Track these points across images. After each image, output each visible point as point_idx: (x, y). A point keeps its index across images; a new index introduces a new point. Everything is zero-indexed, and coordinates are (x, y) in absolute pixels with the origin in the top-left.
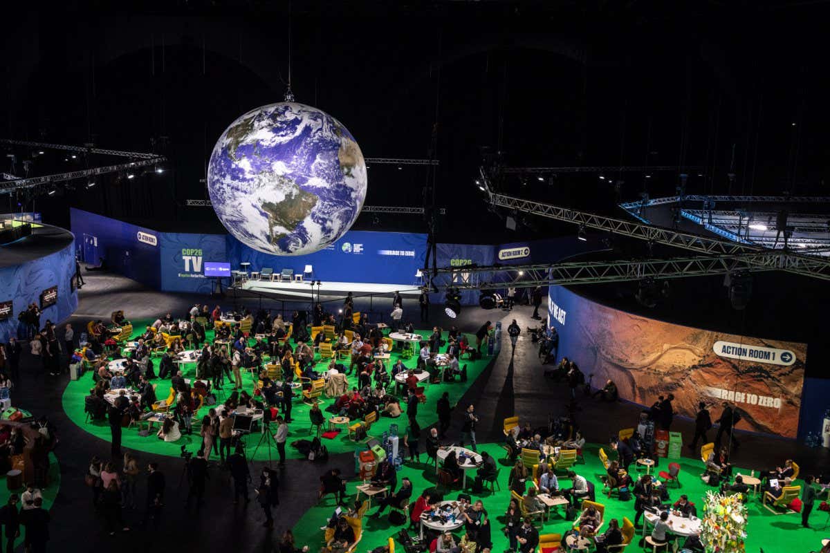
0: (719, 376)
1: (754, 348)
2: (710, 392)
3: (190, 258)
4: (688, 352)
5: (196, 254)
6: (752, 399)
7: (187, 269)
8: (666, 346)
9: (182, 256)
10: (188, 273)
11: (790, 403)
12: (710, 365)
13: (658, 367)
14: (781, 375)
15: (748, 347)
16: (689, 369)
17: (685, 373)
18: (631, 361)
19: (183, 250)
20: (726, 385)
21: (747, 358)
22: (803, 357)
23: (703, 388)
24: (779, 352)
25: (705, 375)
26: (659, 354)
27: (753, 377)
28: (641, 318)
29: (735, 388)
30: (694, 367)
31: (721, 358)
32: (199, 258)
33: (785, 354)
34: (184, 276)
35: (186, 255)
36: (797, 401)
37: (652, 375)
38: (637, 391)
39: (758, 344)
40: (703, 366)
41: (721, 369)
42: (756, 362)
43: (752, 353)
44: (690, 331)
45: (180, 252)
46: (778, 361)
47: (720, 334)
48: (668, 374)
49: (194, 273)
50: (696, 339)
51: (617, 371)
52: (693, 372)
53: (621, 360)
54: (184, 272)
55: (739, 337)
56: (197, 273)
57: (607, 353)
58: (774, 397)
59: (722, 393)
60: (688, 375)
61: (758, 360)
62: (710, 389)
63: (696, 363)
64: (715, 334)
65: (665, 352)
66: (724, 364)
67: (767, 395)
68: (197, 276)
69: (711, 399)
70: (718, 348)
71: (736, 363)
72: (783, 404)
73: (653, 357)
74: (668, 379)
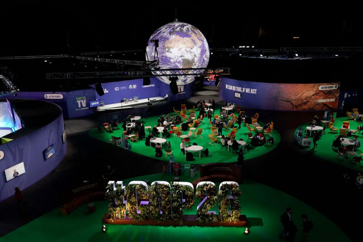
0: (320, 96)
1: (329, 86)
2: (317, 101)
3: (80, 101)
4: (311, 91)
5: (83, 99)
6: (328, 100)
7: (80, 106)
8: (304, 91)
9: (76, 101)
10: (80, 108)
11: (337, 99)
12: (318, 93)
13: (302, 98)
14: (335, 92)
15: (328, 86)
16: (312, 96)
17: (310, 97)
18: (292, 98)
19: (77, 98)
20: (322, 98)
21: (327, 89)
22: (339, 85)
23: (316, 100)
24: (334, 86)
25: (316, 97)
26: (302, 94)
27: (328, 94)
28: (296, 84)
29: (324, 98)
30: (313, 95)
31: (321, 91)
32: (84, 100)
33: (336, 86)
34: (78, 110)
35: (78, 100)
36: (338, 98)
37: (300, 101)
38: (294, 107)
39: (330, 84)
40: (316, 94)
41: (321, 94)
42: (329, 90)
43: (329, 87)
44: (313, 84)
45: (76, 99)
46: (334, 88)
47: (321, 84)
48: (305, 99)
49: (83, 107)
50: (314, 87)
51: (285, 102)
52: (313, 97)
53: (287, 99)
54: (78, 108)
55: (326, 84)
56: (84, 107)
57: (281, 98)
58: (333, 98)
59: (321, 101)
60: (311, 98)
61: (330, 89)
62: (317, 100)
63: (314, 94)
64: (319, 84)
65: (304, 93)
66: (321, 92)
67: (332, 98)
68: (84, 109)
69: (318, 103)
70: (320, 88)
71: (324, 91)
72: (335, 100)
73: (299, 95)
74: (305, 101)
